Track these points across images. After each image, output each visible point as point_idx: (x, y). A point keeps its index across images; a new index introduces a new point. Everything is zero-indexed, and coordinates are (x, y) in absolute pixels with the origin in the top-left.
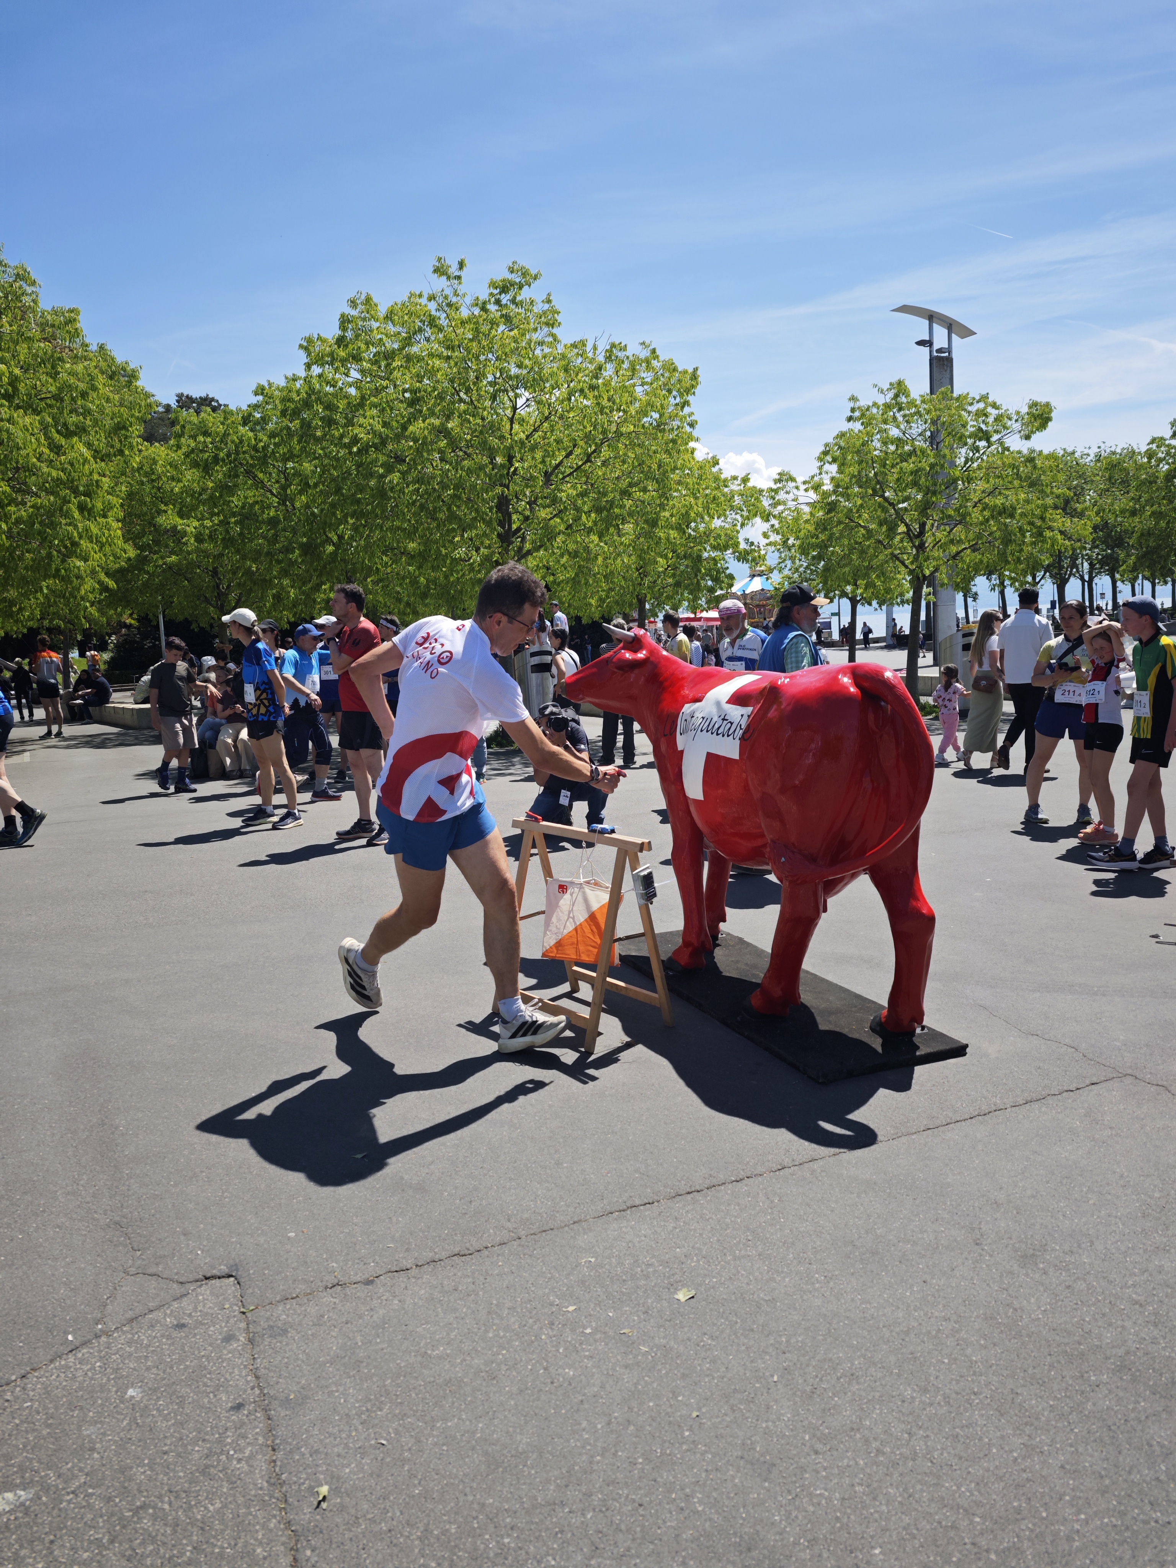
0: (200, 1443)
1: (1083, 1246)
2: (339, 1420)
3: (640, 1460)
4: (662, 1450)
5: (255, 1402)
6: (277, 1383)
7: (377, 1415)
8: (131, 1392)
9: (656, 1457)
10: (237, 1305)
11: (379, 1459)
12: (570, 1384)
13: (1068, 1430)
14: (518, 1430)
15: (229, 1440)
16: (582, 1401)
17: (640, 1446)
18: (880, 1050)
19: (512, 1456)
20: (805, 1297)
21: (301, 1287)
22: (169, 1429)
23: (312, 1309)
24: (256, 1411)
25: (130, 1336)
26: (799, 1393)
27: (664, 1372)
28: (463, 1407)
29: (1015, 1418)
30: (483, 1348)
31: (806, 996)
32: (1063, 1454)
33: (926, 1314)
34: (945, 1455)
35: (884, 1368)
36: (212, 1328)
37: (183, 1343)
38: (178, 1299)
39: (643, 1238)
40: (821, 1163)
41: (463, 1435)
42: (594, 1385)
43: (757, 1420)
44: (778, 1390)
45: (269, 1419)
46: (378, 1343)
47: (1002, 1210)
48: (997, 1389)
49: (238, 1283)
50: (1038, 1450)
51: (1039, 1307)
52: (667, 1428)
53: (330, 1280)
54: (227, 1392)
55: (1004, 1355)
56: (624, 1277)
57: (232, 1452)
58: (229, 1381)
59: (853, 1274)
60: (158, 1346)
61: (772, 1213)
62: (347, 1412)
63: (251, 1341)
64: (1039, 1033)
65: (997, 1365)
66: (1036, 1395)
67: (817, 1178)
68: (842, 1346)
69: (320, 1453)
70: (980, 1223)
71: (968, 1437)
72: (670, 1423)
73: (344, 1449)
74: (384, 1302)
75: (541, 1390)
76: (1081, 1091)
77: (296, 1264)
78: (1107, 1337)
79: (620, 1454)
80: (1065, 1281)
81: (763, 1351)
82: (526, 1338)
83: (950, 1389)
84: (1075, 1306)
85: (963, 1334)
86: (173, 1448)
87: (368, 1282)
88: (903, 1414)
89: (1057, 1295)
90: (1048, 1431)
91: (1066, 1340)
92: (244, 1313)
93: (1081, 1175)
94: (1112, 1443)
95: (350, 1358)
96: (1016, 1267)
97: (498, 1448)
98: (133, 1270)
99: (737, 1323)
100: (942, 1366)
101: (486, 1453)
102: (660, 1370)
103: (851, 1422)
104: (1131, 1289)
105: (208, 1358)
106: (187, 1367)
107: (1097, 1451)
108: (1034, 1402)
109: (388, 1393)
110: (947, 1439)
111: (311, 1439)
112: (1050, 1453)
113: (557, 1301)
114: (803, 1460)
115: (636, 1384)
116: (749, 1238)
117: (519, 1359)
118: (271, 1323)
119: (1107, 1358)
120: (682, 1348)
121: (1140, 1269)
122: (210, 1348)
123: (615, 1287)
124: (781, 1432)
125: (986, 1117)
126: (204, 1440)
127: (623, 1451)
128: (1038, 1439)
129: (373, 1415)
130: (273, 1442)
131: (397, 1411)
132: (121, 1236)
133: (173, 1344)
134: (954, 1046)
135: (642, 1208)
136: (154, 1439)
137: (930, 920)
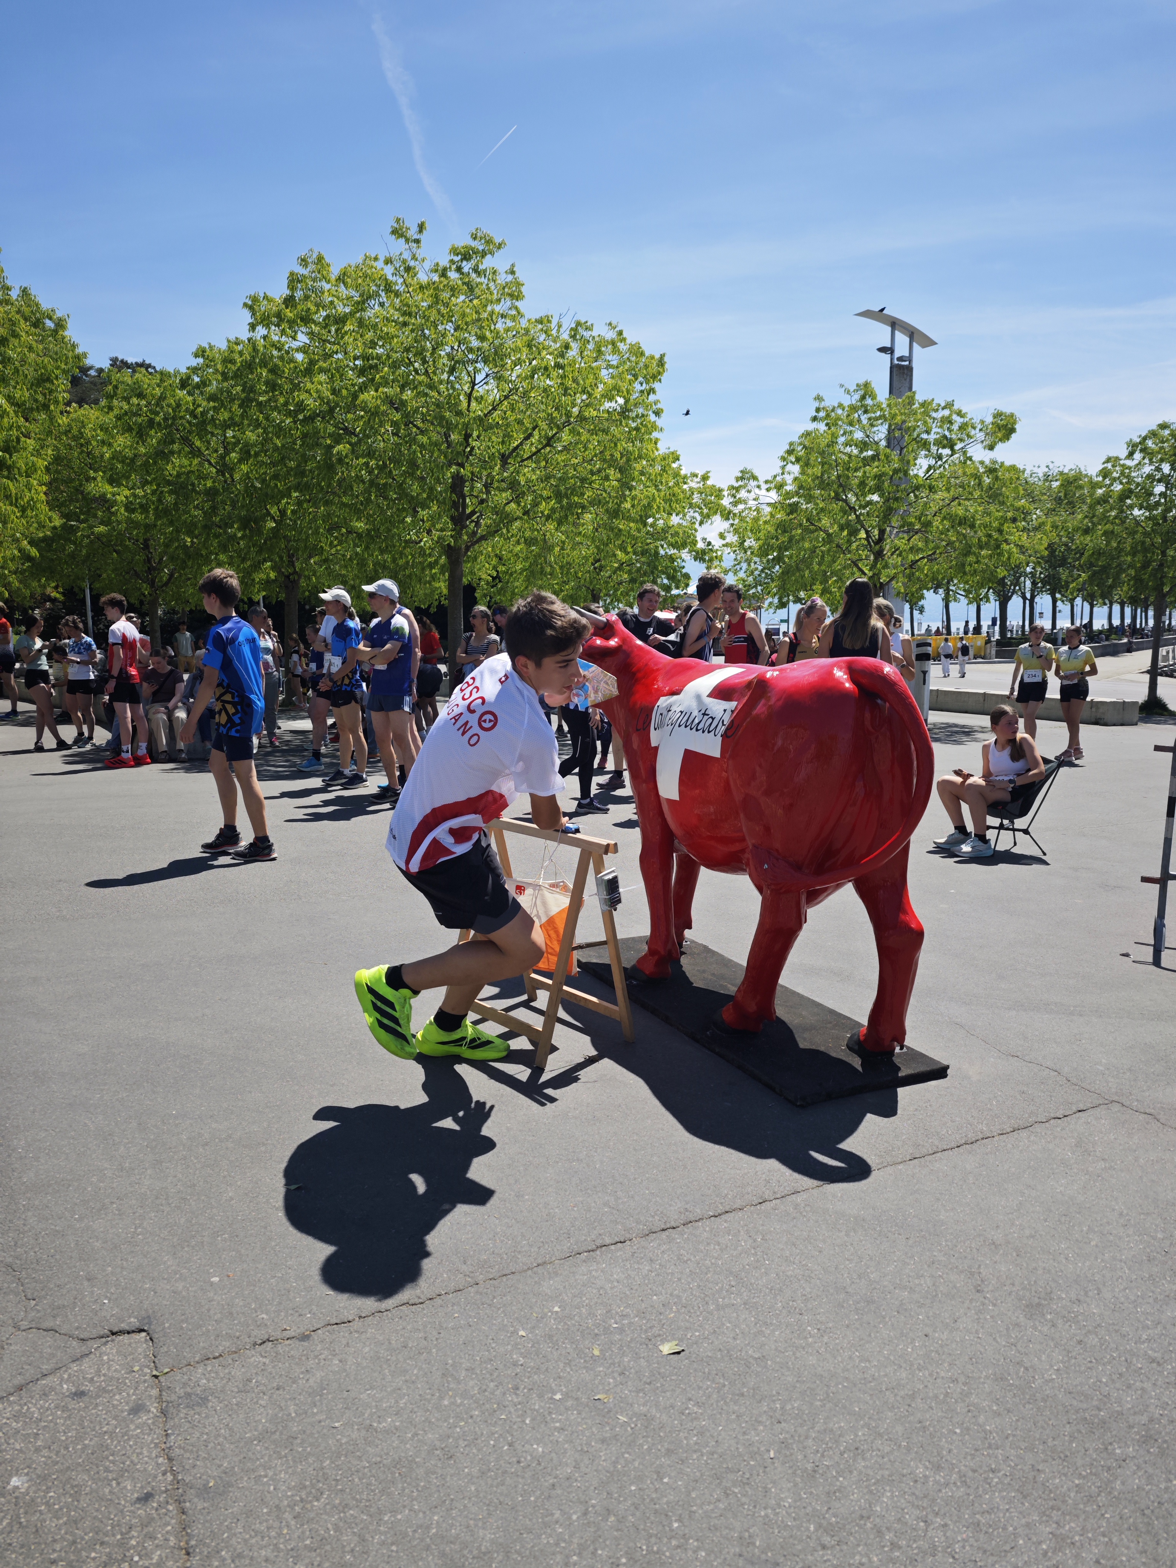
0: (98, 1547)
1: (1090, 1294)
2: (268, 1514)
3: (624, 1560)
4: (648, 1547)
5: (167, 1491)
6: (194, 1466)
7: (313, 1506)
8: (15, 1481)
9: (642, 1555)
10: (148, 1367)
11: (316, 1563)
12: (539, 1464)
13: (1099, 1515)
14: (480, 1524)
15: (133, 1542)
16: (553, 1485)
17: (623, 1543)
18: (859, 1069)
19: (474, 1558)
20: (798, 1355)
21: (225, 1345)
22: (60, 1529)
23: (238, 1372)
24: (167, 1503)
25: (17, 1408)
26: (799, 1472)
27: (645, 1447)
28: (415, 1494)
29: (1039, 1501)
30: (438, 1420)
31: (781, 1011)
32: (1097, 1546)
33: (931, 1375)
34: (967, 1548)
35: (891, 1440)
36: (117, 1397)
37: (82, 1416)
38: (78, 1359)
39: (616, 1284)
40: (804, 1196)
41: (415, 1531)
42: (567, 1465)
43: (755, 1507)
44: (775, 1468)
45: (183, 1513)
46: (314, 1414)
47: (1001, 1252)
48: (1016, 1465)
49: (151, 1339)
50: (1069, 1541)
51: (1052, 1366)
52: (653, 1518)
53: (259, 1335)
54: (134, 1478)
55: (1019, 1424)
56: (596, 1331)
57: (136, 1558)
58: (135, 1465)
59: (848, 1326)
60: (51, 1421)
61: (755, 1254)
62: (277, 1502)
63: (164, 1412)
64: (1019, 1054)
65: (1014, 1436)
66: (1059, 1472)
67: (801, 1213)
68: (843, 1414)
69: (244, 1557)
70: (980, 1266)
71: (990, 1526)
72: (656, 1512)
73: (273, 1551)
74: (323, 1362)
75: (505, 1472)
76: (1068, 1118)
77: (219, 1315)
78: (1127, 1402)
79: (600, 1552)
80: (1075, 1335)
81: (756, 1420)
82: (487, 1406)
83: (965, 1466)
84: (1089, 1365)
85: (973, 1399)
86: (63, 1554)
87: (304, 1338)
88: (917, 1497)
89: (1069, 1352)
90: (1077, 1516)
91: (1085, 1406)
92: (156, 1377)
93: (1079, 1213)
94: (1148, 1532)
95: (281, 1433)
96: (1022, 1318)
97: (457, 1547)
98: (24, 1324)
99: (724, 1386)
100: (954, 1437)
101: (443, 1555)
102: (641, 1445)
103: (860, 1507)
104: (1146, 1345)
105: (111, 1434)
106: (85, 1447)
107: (1132, 1542)
108: (1058, 1481)
109: (326, 1477)
110: (968, 1528)
111: (234, 1539)
112: (1082, 1545)
113: (522, 1360)
114: (809, 1557)
115: (615, 1463)
116: (733, 1283)
117: (479, 1433)
118: (189, 1390)
119: (1131, 1427)
120: (664, 1417)
121: (1152, 1321)
122: (114, 1422)
123: (587, 1342)
124: (782, 1521)
125: (974, 1146)
126: (102, 1543)
127: (602, 1549)
128: (1067, 1527)
129: (308, 1506)
130: (187, 1543)
131: (337, 1502)
132: (13, 1282)
133: (69, 1417)
134: (935, 1067)
135: (613, 1247)
136: (39, 1544)
137: (919, 935)
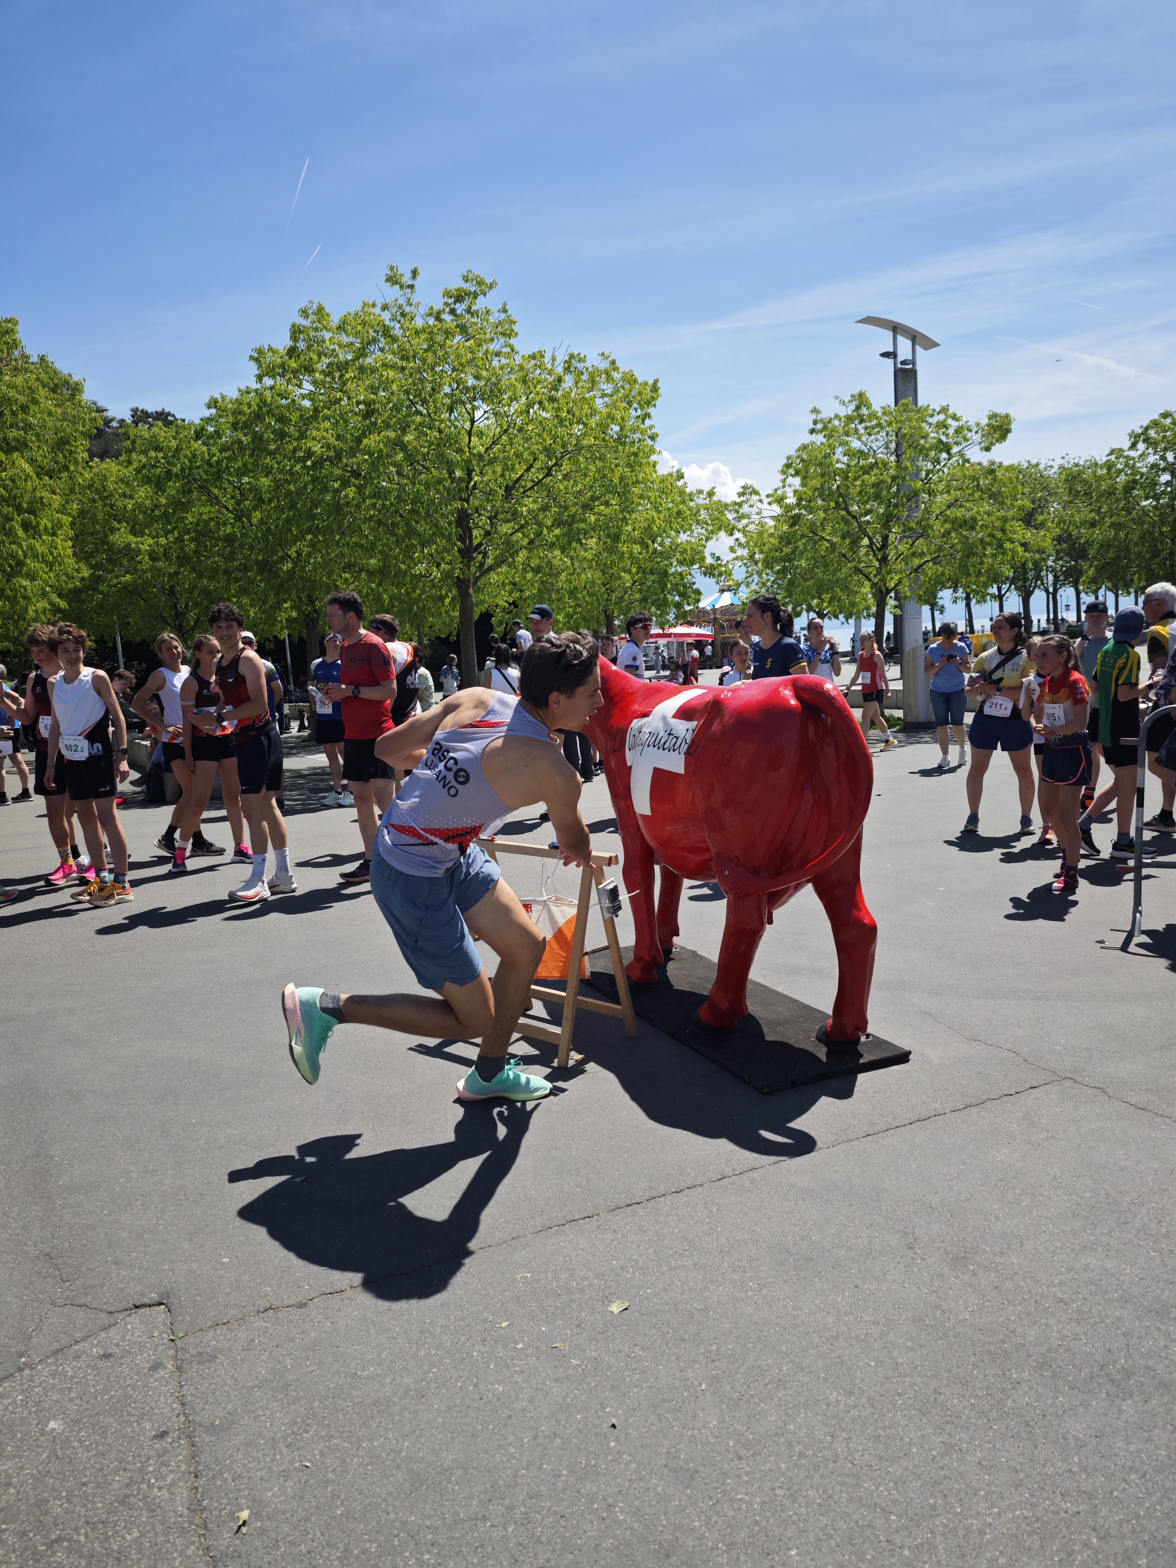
0: (121, 1472)
1: (1013, 1247)
2: (264, 1444)
3: (565, 1472)
4: (587, 1461)
5: (179, 1430)
6: (203, 1409)
7: (302, 1438)
8: (52, 1425)
9: (581, 1468)
10: (166, 1333)
11: (303, 1481)
12: (499, 1400)
13: (987, 1427)
14: (444, 1447)
15: (151, 1469)
16: (510, 1416)
17: (565, 1459)
18: (824, 1059)
19: (437, 1473)
20: (738, 1306)
21: (233, 1313)
22: (90, 1460)
23: (243, 1335)
24: (180, 1438)
25: (54, 1368)
26: (726, 1400)
27: (593, 1384)
28: (390, 1426)
29: (936, 1417)
30: (414, 1367)
31: (753, 1007)
32: (981, 1451)
33: (855, 1319)
34: (866, 1456)
35: (811, 1372)
36: (139, 1357)
37: (109, 1373)
38: (106, 1329)
39: (581, 1252)
40: (761, 1171)
41: (389, 1454)
42: (523, 1400)
43: (683, 1428)
44: (705, 1398)
45: (193, 1446)
46: (309, 1366)
47: (936, 1214)
48: (921, 1389)
49: (169, 1311)
50: (957, 1448)
51: (967, 1308)
52: (593, 1439)
53: (263, 1304)
54: (152, 1420)
55: (929, 1356)
56: (559, 1292)
57: (153, 1481)
58: (153, 1410)
59: (786, 1281)
60: (83, 1377)
61: (710, 1223)
62: (272, 1435)
63: (179, 1368)
64: (981, 1038)
65: (922, 1366)
66: (958, 1394)
67: (756, 1186)
68: (771, 1353)
69: (242, 1477)
70: (914, 1227)
71: (889, 1438)
72: (597, 1434)
73: (267, 1472)
74: (317, 1324)
75: (470, 1407)
76: (1020, 1095)
77: (228, 1289)
78: (1031, 1336)
79: (545, 1466)
80: (993, 1282)
81: (693, 1360)
82: (458, 1355)
83: (875, 1391)
84: (1001, 1306)
85: (891, 1337)
86: (92, 1478)
87: (302, 1305)
88: (828, 1417)
89: (984, 1296)
90: (968, 1428)
91: (991, 1340)
92: (173, 1340)
93: (1015, 1178)
94: (1029, 1439)
95: (279, 1382)
96: (946, 1270)
97: (423, 1465)
98: (61, 1302)
99: (669, 1333)
100: (869, 1369)
101: (411, 1471)
102: (590, 1383)
103: (776, 1427)
104: (1057, 1288)
105: (134, 1386)
106: (112, 1397)
107: (1013, 1446)
108: (955, 1401)
109: (315, 1415)
110: (868, 1440)
111: (235, 1464)
112: (968, 1451)
113: (491, 1318)
114: (726, 1466)
115: (564, 1398)
116: (686, 1248)
117: (449, 1377)
118: (200, 1350)
119: (1029, 1356)
120: (612, 1360)
121: (1067, 1268)
122: (136, 1377)
123: (550, 1301)
124: (706, 1439)
125: (925, 1123)
126: (125, 1470)
127: (547, 1464)
128: (957, 1437)
129: (299, 1437)
130: (196, 1468)
131: (324, 1433)
132: (51, 1268)
133: (98, 1374)
134: (897, 1053)
135: (581, 1221)
136: (73, 1471)
137: (872, 930)
